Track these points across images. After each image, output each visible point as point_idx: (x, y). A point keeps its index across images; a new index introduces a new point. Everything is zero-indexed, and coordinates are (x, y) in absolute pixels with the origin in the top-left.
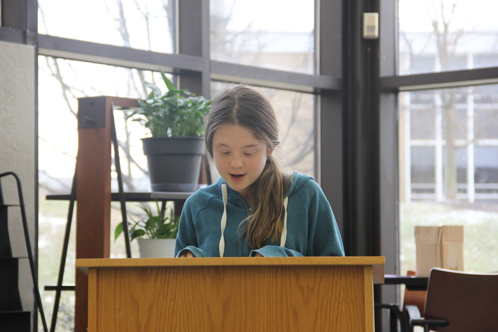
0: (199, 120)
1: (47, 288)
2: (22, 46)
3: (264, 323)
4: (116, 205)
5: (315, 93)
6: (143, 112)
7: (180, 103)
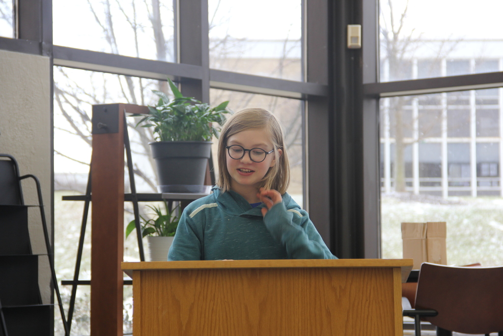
1: (64, 283)
2: (39, 57)
3: (299, 322)
4: (128, 205)
5: (303, 99)
6: (153, 118)
7: (187, 110)
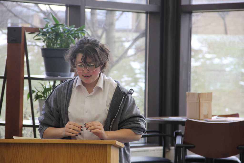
0: (70, 40)
7: (61, 31)
